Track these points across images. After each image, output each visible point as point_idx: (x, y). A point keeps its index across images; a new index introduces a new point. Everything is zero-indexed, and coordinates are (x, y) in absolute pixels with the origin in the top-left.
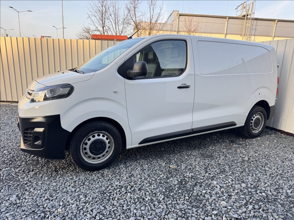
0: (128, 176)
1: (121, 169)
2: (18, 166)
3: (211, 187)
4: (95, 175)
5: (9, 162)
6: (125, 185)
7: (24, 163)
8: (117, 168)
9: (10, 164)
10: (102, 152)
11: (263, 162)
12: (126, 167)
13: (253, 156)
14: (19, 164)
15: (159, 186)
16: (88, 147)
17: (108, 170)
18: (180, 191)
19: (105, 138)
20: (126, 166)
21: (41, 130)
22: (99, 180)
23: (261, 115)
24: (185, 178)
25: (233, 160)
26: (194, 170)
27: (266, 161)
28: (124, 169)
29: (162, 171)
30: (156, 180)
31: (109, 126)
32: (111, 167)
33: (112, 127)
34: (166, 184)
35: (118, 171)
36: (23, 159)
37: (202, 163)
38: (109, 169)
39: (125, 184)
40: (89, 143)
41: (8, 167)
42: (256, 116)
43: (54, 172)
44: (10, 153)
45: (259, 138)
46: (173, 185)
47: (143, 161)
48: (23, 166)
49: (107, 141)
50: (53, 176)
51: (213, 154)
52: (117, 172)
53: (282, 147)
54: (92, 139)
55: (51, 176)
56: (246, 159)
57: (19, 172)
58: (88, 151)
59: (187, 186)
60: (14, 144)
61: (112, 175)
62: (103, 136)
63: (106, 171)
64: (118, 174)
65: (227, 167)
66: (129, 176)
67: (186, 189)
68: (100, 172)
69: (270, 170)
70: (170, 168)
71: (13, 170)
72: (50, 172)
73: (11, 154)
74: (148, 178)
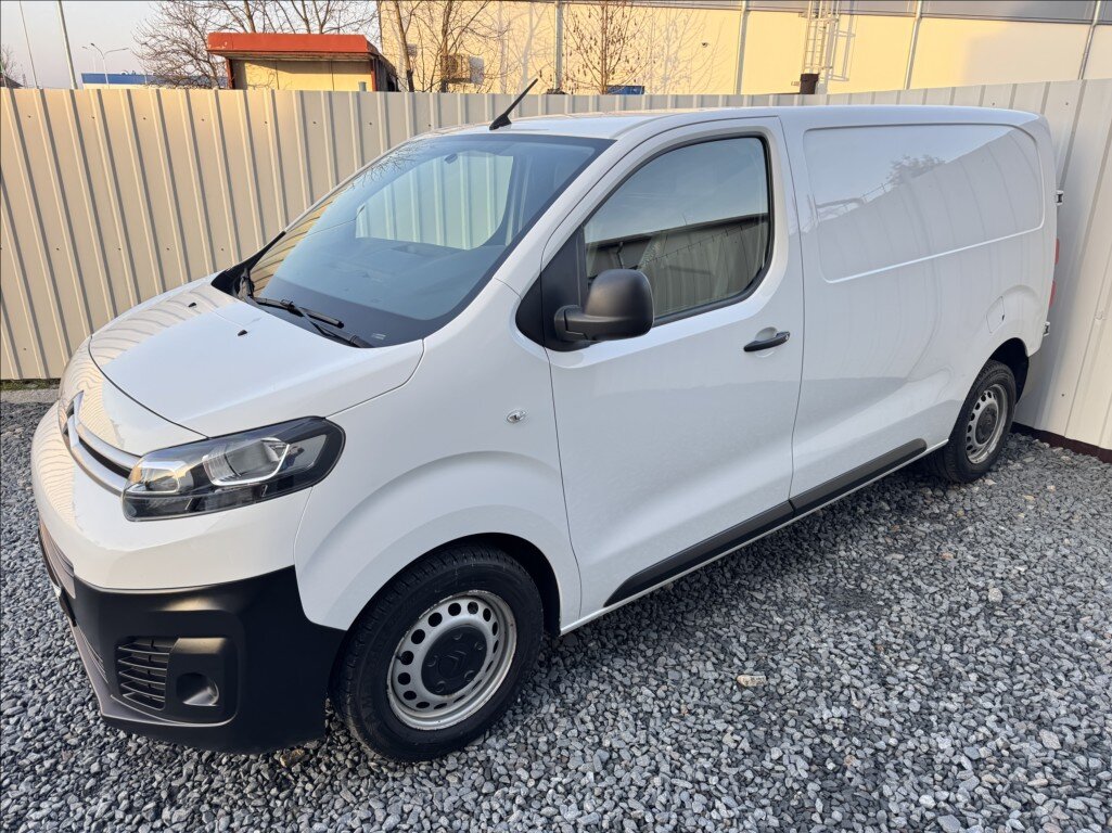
0: (599, 767)
1: (551, 725)
2: (92, 782)
3: (938, 768)
4: (461, 780)
5: (40, 761)
6: (606, 817)
7: (112, 756)
8: (530, 720)
9: (48, 772)
10: (472, 677)
11: (1059, 604)
12: (569, 711)
13: (1012, 577)
14: (95, 768)
15: (743, 799)
16: (415, 669)
17: (502, 742)
18: (837, 815)
19: (478, 618)
20: (563, 704)
21: (211, 644)
22: (485, 805)
23: (998, 396)
24: (827, 738)
25: (950, 610)
26: (837, 688)
27: (1070, 599)
28: (564, 722)
29: (718, 713)
30: (717, 764)
31: (496, 563)
32: (506, 721)
33: (505, 566)
34: (767, 784)
35: (543, 739)
36: (100, 731)
37: (849, 645)
38: (504, 735)
39: (605, 812)
40: (420, 651)
41: (46, 796)
42: (984, 399)
43: (274, 791)
44: (25, 705)
45: (990, 482)
46: (796, 786)
47: (619, 663)
48: (114, 774)
49: (487, 626)
50: (278, 813)
51: (864, 586)
52: (544, 748)
53: (1088, 515)
54: (432, 634)
55: (266, 816)
56: (994, 595)
57: (112, 818)
58: (417, 684)
59: (850, 779)
60: (22, 643)
61: (529, 769)
62: (472, 608)
63: (493, 747)
64: (547, 753)
65: (948, 648)
66: (605, 765)
67: (854, 797)
68: (472, 755)
69: (1099, 641)
70: (741, 687)
71: (80, 811)
72: (253, 791)
73: (31, 711)
74: (682, 764)
